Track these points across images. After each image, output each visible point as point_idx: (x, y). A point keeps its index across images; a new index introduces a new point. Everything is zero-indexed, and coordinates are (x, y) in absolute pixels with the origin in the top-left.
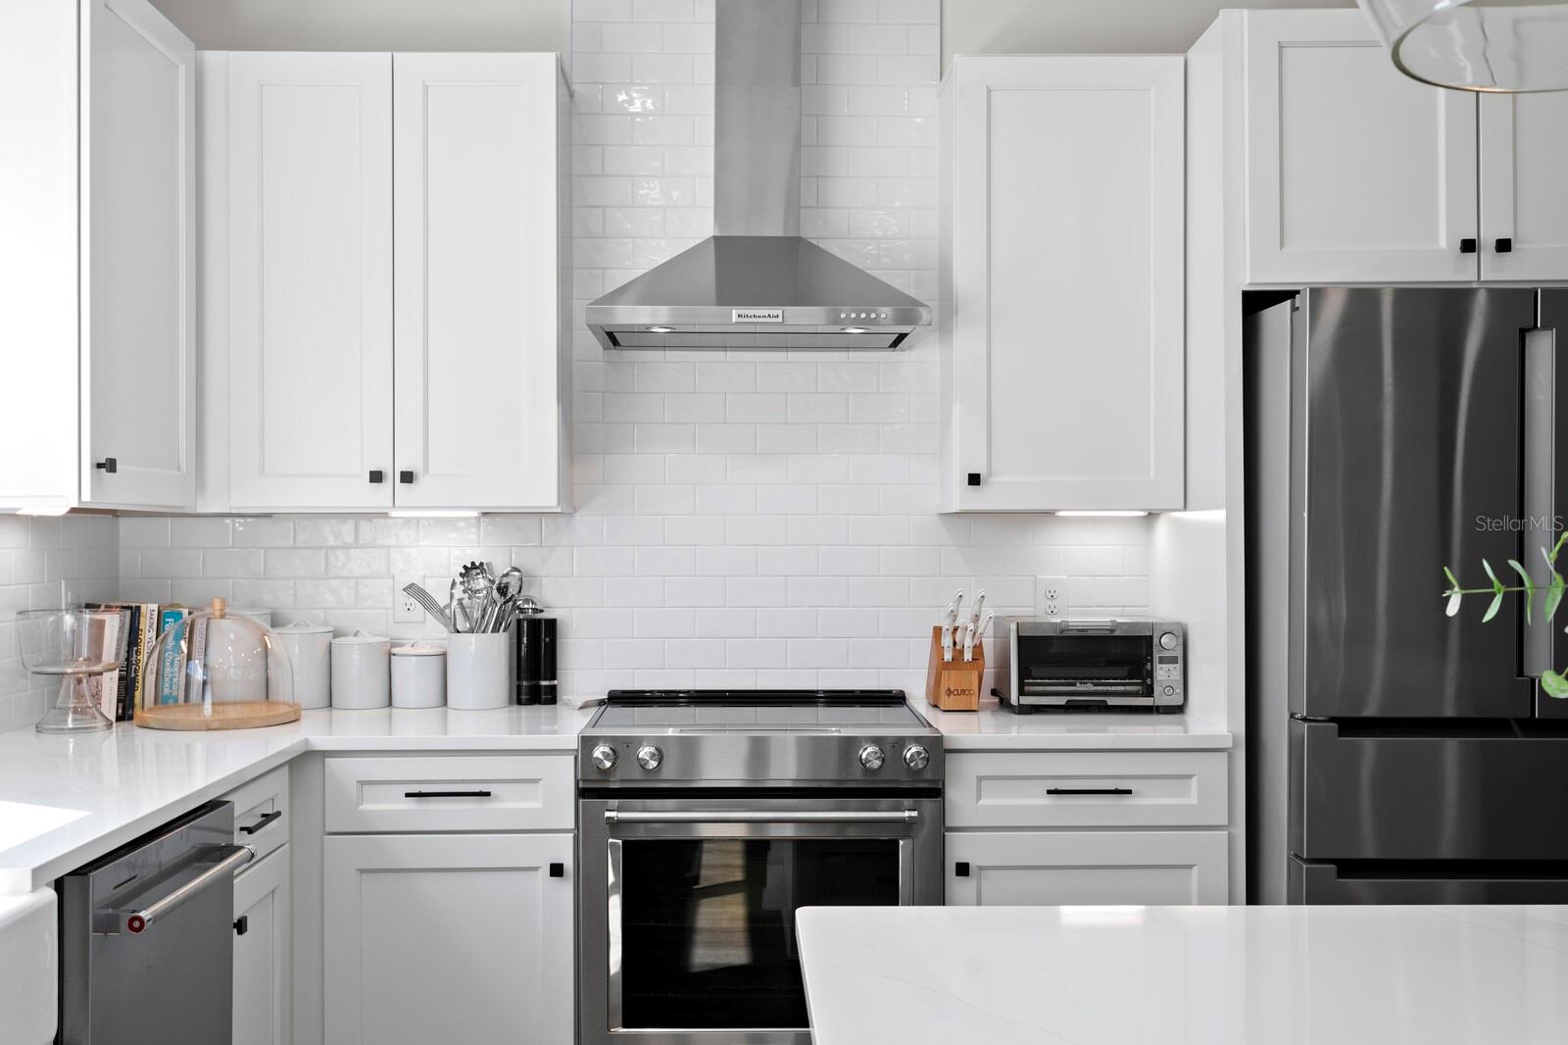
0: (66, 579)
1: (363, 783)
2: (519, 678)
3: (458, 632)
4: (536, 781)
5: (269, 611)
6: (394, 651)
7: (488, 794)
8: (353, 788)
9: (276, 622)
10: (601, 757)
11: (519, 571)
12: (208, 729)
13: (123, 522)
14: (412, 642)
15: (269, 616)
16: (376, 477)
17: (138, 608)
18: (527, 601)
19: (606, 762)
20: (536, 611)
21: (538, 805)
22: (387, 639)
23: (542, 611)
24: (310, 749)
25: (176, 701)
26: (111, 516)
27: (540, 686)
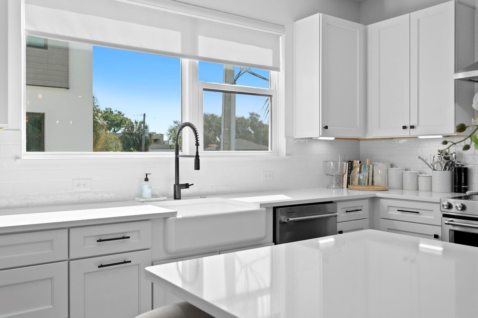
0: (340, 155)
1: (389, 206)
2: (455, 184)
3: (435, 170)
4: (432, 211)
5: (390, 164)
6: (419, 175)
7: (418, 213)
8: (386, 207)
9: (392, 166)
10: (458, 206)
11: (455, 153)
12: (359, 190)
13: (361, 142)
14: (425, 173)
15: (390, 165)
16: (404, 127)
17: (353, 161)
18: (458, 162)
19: (459, 208)
20: (462, 165)
21: (432, 218)
22: (419, 172)
23: (463, 165)
24: (376, 196)
25: (364, 184)
26: (357, 140)
27: (462, 187)
